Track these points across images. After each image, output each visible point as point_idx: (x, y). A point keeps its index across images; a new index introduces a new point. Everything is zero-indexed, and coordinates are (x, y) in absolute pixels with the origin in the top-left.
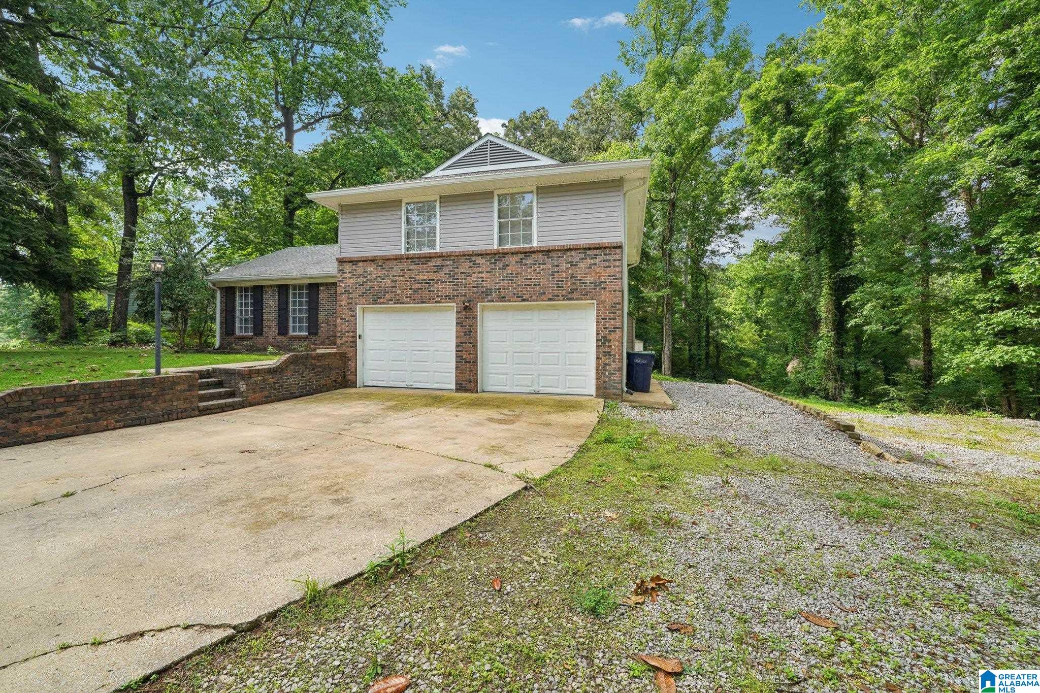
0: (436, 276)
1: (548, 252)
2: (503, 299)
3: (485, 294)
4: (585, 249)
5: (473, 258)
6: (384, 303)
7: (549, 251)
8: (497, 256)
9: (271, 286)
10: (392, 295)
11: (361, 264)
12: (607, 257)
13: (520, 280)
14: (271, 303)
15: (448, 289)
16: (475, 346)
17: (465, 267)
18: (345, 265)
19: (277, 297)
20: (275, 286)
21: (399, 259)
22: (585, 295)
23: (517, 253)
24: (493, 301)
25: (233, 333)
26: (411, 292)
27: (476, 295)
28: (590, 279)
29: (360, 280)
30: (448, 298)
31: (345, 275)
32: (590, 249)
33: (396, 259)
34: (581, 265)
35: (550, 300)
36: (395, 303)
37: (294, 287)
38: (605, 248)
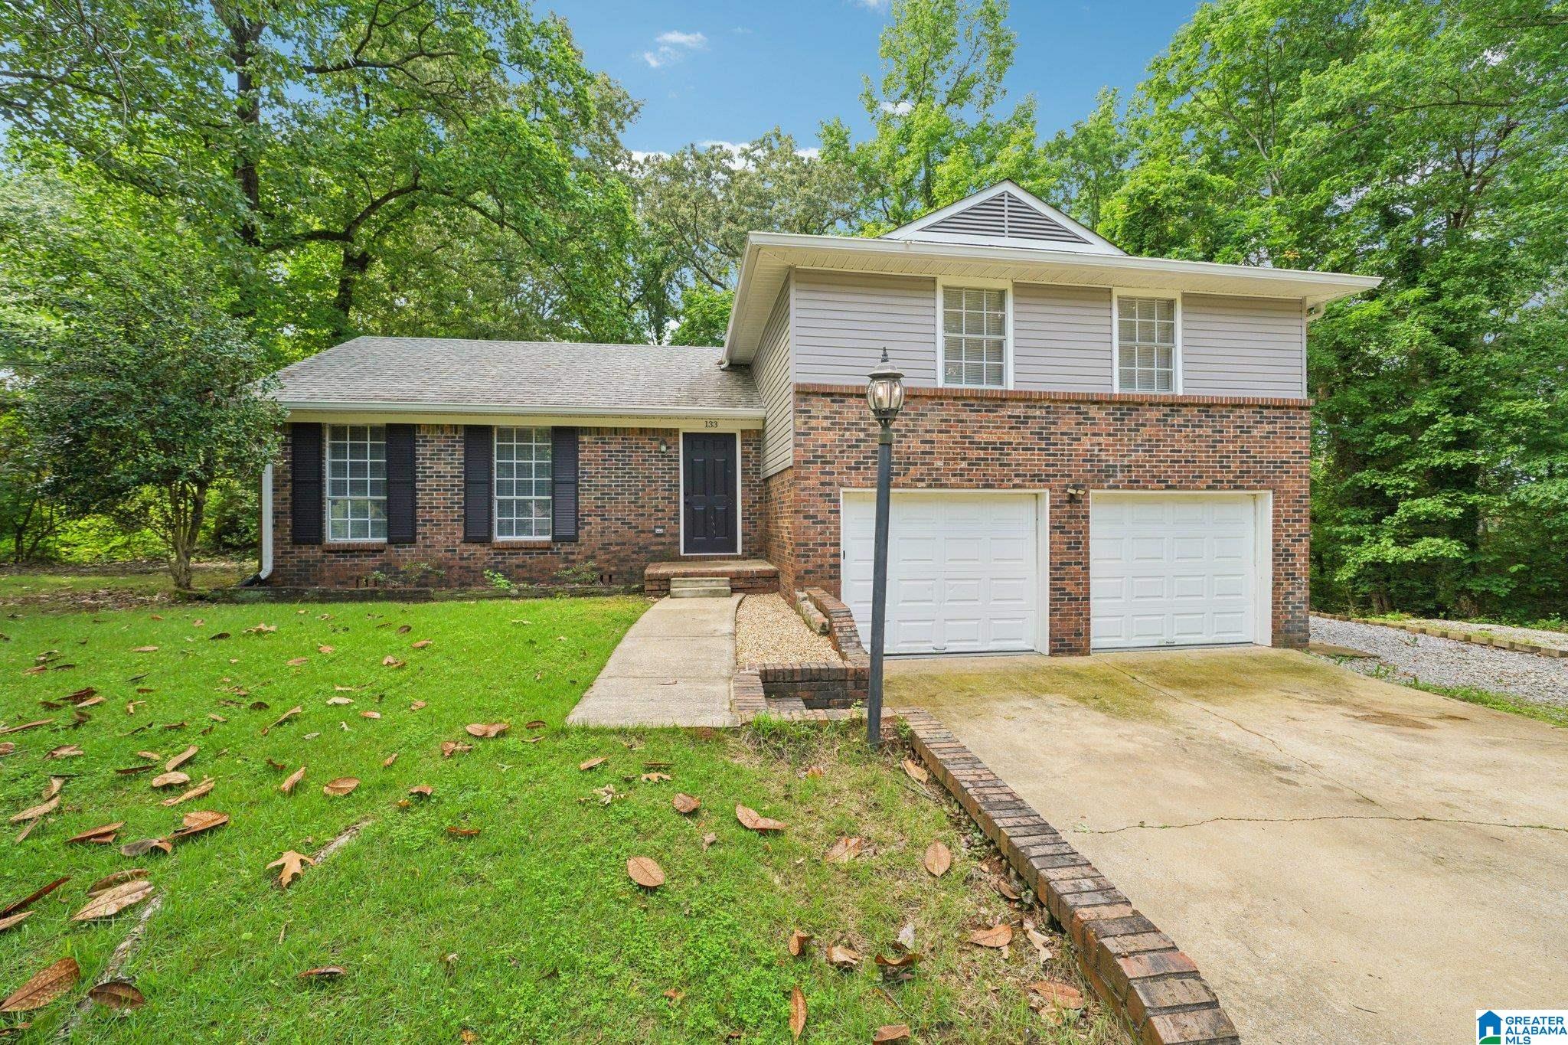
0: (1013, 437)
1: (1207, 407)
2: (1133, 484)
3: (1103, 475)
4: (1261, 407)
5: (1083, 408)
6: (905, 486)
7: (1209, 406)
8: (1125, 407)
9: (440, 428)
10: (924, 469)
11: (852, 401)
12: (1292, 423)
13: (1164, 452)
14: (441, 468)
15: (1037, 461)
16: (1087, 568)
17: (1068, 422)
18: (814, 400)
19: (459, 455)
20: (455, 428)
21: (938, 397)
22: (1262, 482)
23: (1158, 404)
24: (1117, 487)
25: (317, 538)
26: (964, 465)
27: (1089, 476)
28: (1267, 455)
29: (852, 435)
30: (1037, 478)
31: (813, 423)
32: (1267, 407)
33: (932, 398)
34: (1255, 432)
35: (1209, 488)
36: (930, 486)
37: (505, 433)
38: (1288, 407)
